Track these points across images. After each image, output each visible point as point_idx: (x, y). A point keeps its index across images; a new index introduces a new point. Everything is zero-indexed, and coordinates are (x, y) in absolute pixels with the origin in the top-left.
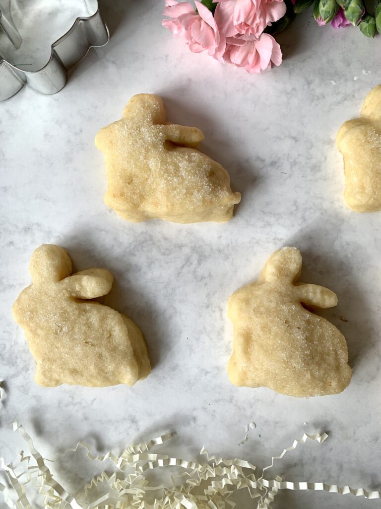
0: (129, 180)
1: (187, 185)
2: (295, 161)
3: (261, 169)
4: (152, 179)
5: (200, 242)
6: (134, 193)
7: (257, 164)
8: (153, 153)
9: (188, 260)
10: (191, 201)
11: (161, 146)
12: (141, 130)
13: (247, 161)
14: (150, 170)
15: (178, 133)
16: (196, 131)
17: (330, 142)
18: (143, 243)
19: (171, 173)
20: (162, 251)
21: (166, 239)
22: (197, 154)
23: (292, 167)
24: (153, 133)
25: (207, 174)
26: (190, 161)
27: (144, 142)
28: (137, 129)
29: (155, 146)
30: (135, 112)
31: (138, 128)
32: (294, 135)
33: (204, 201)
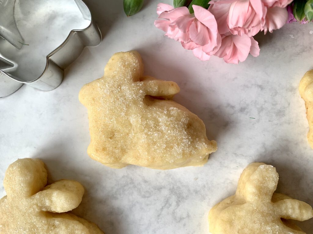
0: (111, 135)
1: (166, 139)
2: (262, 107)
3: (232, 114)
4: (133, 134)
5: (177, 184)
6: (115, 148)
7: (228, 110)
8: (134, 109)
9: (167, 202)
10: (171, 155)
11: (141, 103)
12: (122, 88)
13: (219, 107)
14: (131, 125)
15: (157, 88)
16: (172, 85)
17: (292, 90)
18: (125, 186)
19: (151, 128)
20: (143, 193)
21: (146, 182)
22: (175, 108)
23: (259, 112)
24: (133, 90)
25: (185, 126)
26: (169, 115)
27: (125, 99)
28: (118, 88)
29: (135, 102)
30: (116, 71)
31: (120, 86)
32: (260, 84)
33: (184, 154)
